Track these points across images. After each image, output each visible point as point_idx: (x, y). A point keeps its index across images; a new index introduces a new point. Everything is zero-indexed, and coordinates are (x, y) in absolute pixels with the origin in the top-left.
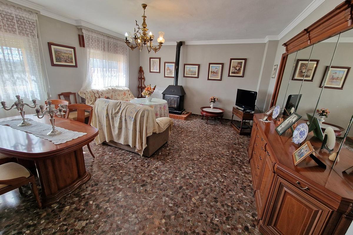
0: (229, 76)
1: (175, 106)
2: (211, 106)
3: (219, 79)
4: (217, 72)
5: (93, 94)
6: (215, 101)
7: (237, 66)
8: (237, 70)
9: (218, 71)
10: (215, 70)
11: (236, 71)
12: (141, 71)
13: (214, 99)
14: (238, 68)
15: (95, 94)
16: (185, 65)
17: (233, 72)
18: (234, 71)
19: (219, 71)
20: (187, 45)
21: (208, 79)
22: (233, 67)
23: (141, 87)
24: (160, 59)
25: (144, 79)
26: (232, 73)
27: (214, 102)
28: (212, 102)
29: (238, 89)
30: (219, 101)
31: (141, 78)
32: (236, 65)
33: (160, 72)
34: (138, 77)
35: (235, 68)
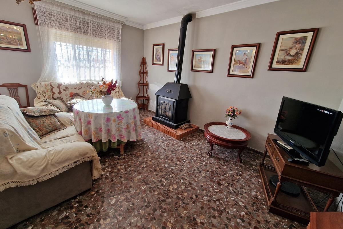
0: (271, 68)
1: (170, 114)
2: (227, 123)
3: (249, 73)
4: (245, 62)
5: (49, 88)
6: (234, 115)
7: (291, 48)
8: (291, 56)
9: (248, 60)
10: (242, 59)
11: (290, 58)
12: (144, 63)
13: (234, 111)
14: (293, 52)
15: (53, 88)
16: (194, 51)
17: (280, 60)
18: (282, 58)
19: (250, 60)
20: (199, 19)
21: (229, 75)
22: (281, 50)
23: (143, 83)
24: (163, 45)
25: (147, 73)
26: (277, 62)
27: (232, 117)
28: (229, 115)
29: (284, 97)
30: (245, 115)
31: (143, 72)
32: (290, 44)
33: (163, 64)
34: (139, 71)
35: (287, 52)
